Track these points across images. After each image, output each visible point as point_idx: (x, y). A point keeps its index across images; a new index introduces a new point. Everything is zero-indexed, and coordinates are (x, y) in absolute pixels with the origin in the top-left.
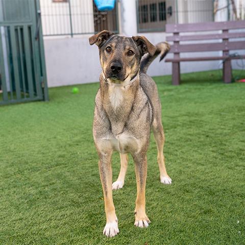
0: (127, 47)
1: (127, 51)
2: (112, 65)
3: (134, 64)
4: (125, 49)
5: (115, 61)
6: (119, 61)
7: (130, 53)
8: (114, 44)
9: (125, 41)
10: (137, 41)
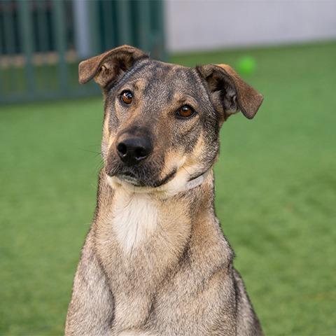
0: (177, 96)
1: (174, 105)
2: (121, 140)
3: (195, 141)
4: (169, 98)
5: (132, 130)
6: (147, 132)
7: (183, 112)
8: (141, 83)
9: (174, 78)
10: (208, 78)
